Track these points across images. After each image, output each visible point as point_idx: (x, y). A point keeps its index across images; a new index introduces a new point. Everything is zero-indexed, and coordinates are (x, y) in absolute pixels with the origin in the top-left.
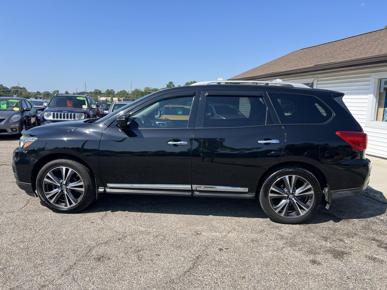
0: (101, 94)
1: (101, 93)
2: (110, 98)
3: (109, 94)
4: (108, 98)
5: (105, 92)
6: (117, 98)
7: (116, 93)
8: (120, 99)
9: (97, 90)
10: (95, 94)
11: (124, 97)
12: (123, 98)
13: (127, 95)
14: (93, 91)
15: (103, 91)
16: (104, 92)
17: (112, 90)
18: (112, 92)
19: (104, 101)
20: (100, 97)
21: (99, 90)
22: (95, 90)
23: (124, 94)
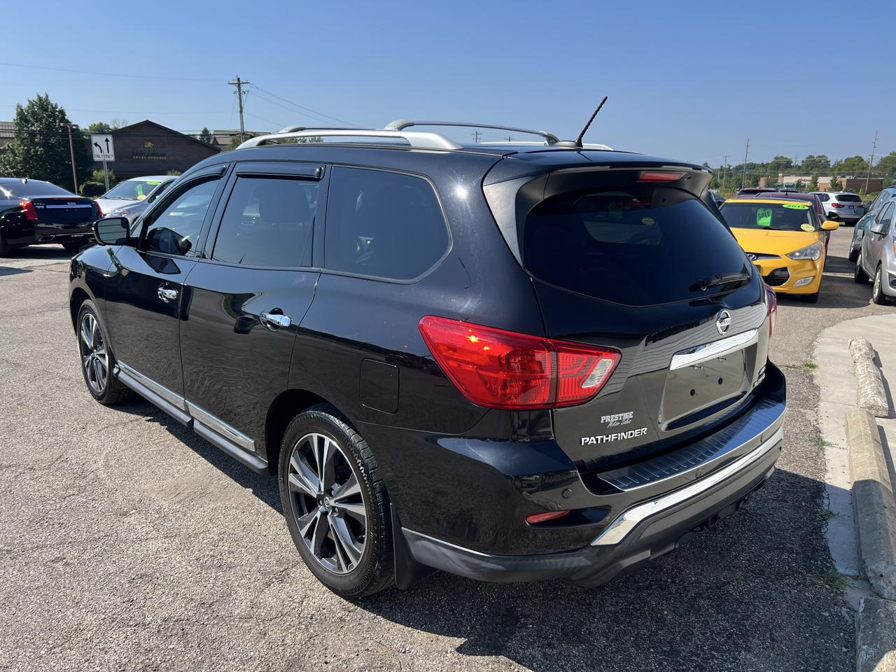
0: (789, 169)
1: (791, 167)
2: (810, 178)
3: (812, 168)
4: (803, 178)
5: (803, 162)
6: (831, 178)
7: (832, 164)
8: (839, 179)
9: (782, 157)
10: (773, 168)
11: (853, 174)
12: (848, 177)
13: (863, 169)
14: (770, 162)
15: (798, 161)
16: (800, 164)
17: (822, 157)
18: (820, 161)
19: (793, 186)
20: (783, 176)
21: (786, 158)
22: (776, 158)
23: (854, 168)
